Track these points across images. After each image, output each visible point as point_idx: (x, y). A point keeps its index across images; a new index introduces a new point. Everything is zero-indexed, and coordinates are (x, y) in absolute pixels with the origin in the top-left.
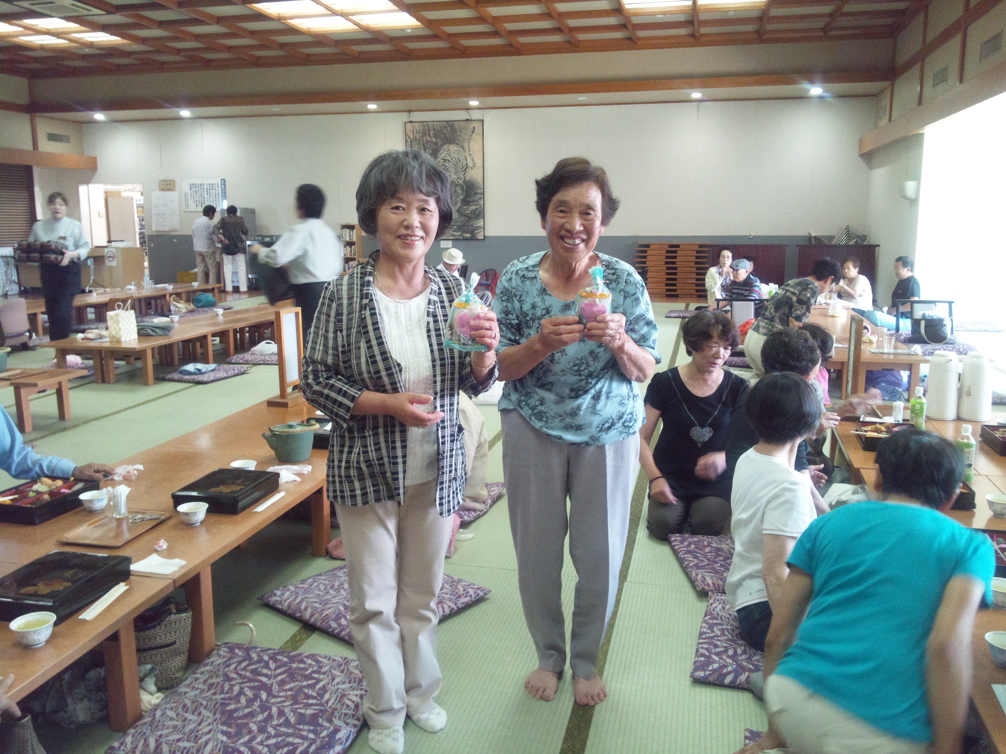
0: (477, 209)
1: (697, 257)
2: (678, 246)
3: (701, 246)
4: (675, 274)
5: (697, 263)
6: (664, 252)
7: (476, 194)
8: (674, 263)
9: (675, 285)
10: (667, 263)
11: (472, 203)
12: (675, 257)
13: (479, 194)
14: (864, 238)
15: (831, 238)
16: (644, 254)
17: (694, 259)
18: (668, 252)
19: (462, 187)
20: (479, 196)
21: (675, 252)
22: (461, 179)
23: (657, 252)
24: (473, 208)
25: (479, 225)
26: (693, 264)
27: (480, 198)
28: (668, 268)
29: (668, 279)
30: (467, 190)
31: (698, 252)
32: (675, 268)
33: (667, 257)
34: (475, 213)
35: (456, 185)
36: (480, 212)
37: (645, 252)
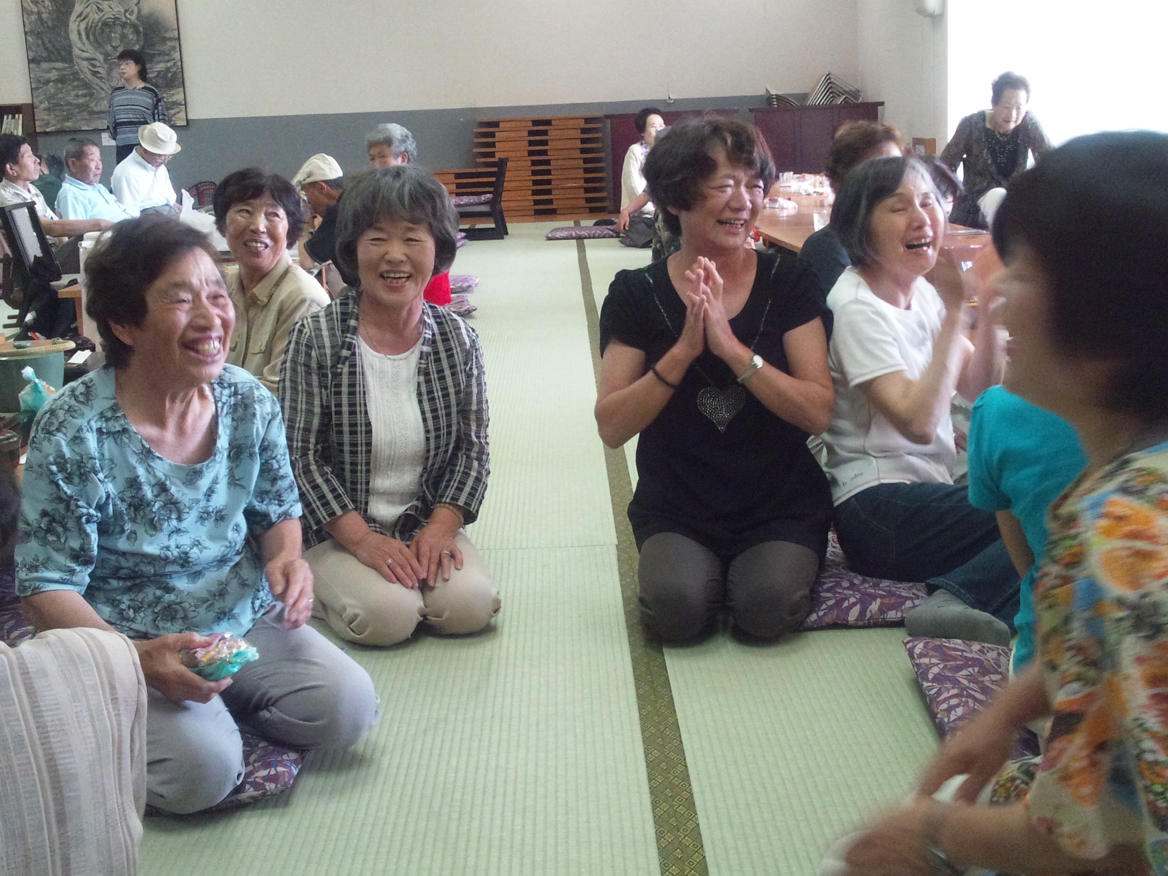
0: (168, 69)
1: (583, 141)
2: (548, 122)
3: (588, 120)
4: (548, 172)
5: (583, 151)
6: (526, 134)
7: (165, 40)
8: (545, 153)
9: (549, 192)
10: (531, 153)
11: (157, 59)
12: (545, 143)
13: (171, 39)
14: (856, 94)
15: (804, 97)
16: (491, 140)
17: (578, 144)
18: (531, 133)
19: (135, 27)
20: (170, 44)
21: (545, 133)
22: (132, 13)
23: (513, 134)
24: (161, 66)
25: (175, 98)
26: (577, 154)
27: (174, 48)
28: (534, 163)
29: (535, 183)
30: (145, 35)
31: (584, 131)
32: (548, 162)
33: (531, 143)
34: (165, 77)
35: (124, 25)
36: (175, 73)
37: (492, 135)
